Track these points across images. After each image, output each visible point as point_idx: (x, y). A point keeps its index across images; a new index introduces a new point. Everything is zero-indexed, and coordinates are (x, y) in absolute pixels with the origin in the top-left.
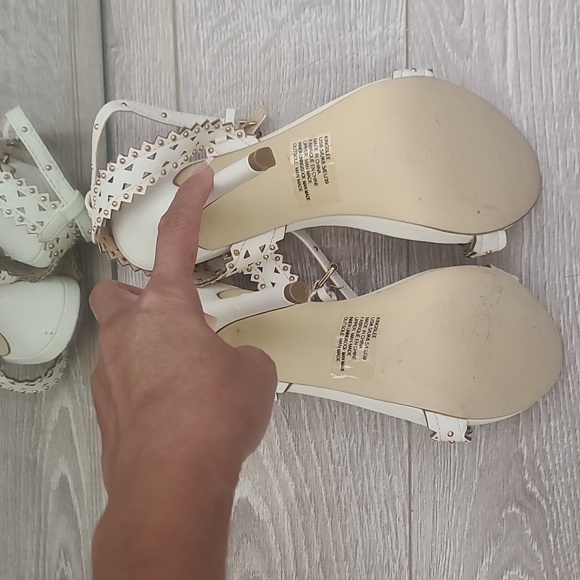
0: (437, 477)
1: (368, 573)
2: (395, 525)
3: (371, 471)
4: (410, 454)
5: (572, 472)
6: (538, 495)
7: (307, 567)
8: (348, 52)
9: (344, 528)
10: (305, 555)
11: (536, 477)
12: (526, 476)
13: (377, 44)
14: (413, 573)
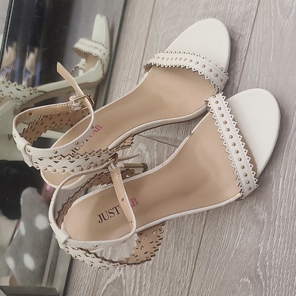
0: (214, 245)
1: (170, 282)
2: (188, 263)
3: (184, 229)
4: (204, 227)
5: (283, 272)
6: (262, 277)
8: (229, 6)
11: (264, 266)
12: (258, 264)
13: (243, 4)
14: (190, 292)
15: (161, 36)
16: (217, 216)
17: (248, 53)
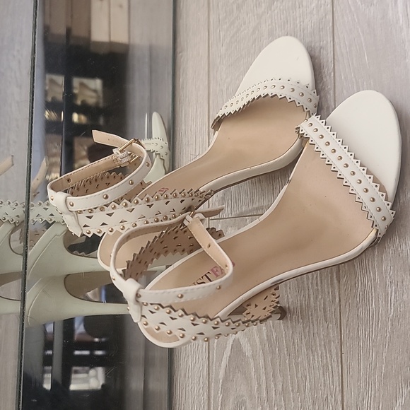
0: (360, 325)
1: (314, 404)
2: (331, 365)
3: (314, 319)
7: (274, 396)
9: (297, 365)
10: (273, 386)
15: (224, 89)
16: (353, 283)
17: (336, 63)
